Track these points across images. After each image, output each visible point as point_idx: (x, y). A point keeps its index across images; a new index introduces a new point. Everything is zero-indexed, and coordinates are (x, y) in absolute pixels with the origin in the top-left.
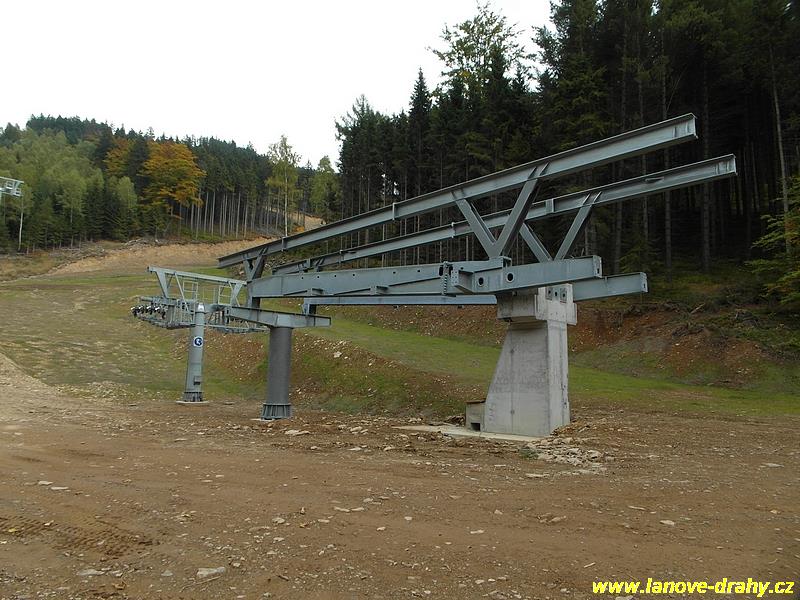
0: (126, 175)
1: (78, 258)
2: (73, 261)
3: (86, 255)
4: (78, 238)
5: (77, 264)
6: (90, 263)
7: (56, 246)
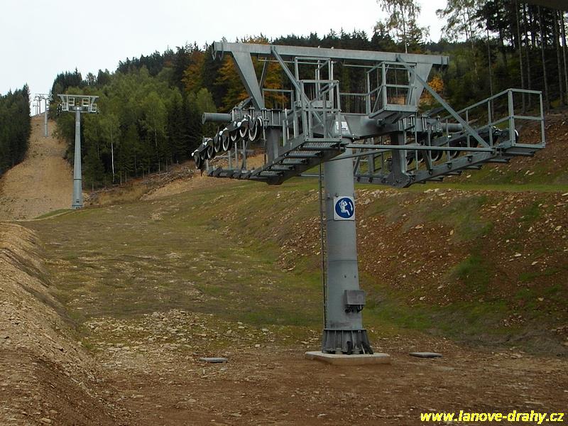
0: (204, 87)
1: (166, 182)
2: (162, 185)
3: (174, 178)
4: (163, 162)
5: (166, 188)
6: (178, 186)
7: (146, 172)
